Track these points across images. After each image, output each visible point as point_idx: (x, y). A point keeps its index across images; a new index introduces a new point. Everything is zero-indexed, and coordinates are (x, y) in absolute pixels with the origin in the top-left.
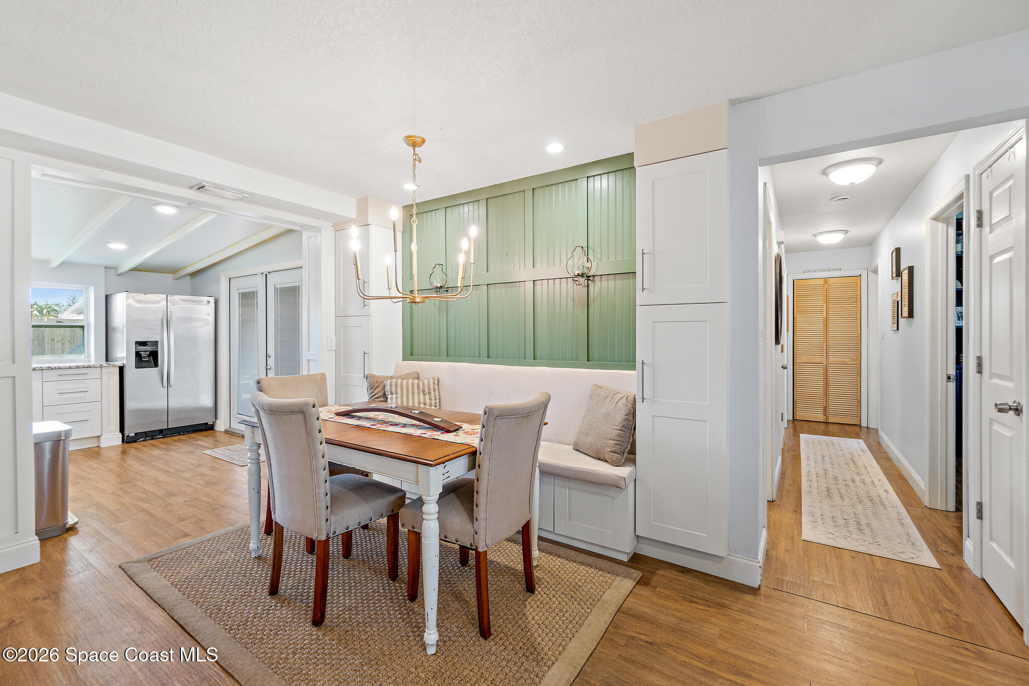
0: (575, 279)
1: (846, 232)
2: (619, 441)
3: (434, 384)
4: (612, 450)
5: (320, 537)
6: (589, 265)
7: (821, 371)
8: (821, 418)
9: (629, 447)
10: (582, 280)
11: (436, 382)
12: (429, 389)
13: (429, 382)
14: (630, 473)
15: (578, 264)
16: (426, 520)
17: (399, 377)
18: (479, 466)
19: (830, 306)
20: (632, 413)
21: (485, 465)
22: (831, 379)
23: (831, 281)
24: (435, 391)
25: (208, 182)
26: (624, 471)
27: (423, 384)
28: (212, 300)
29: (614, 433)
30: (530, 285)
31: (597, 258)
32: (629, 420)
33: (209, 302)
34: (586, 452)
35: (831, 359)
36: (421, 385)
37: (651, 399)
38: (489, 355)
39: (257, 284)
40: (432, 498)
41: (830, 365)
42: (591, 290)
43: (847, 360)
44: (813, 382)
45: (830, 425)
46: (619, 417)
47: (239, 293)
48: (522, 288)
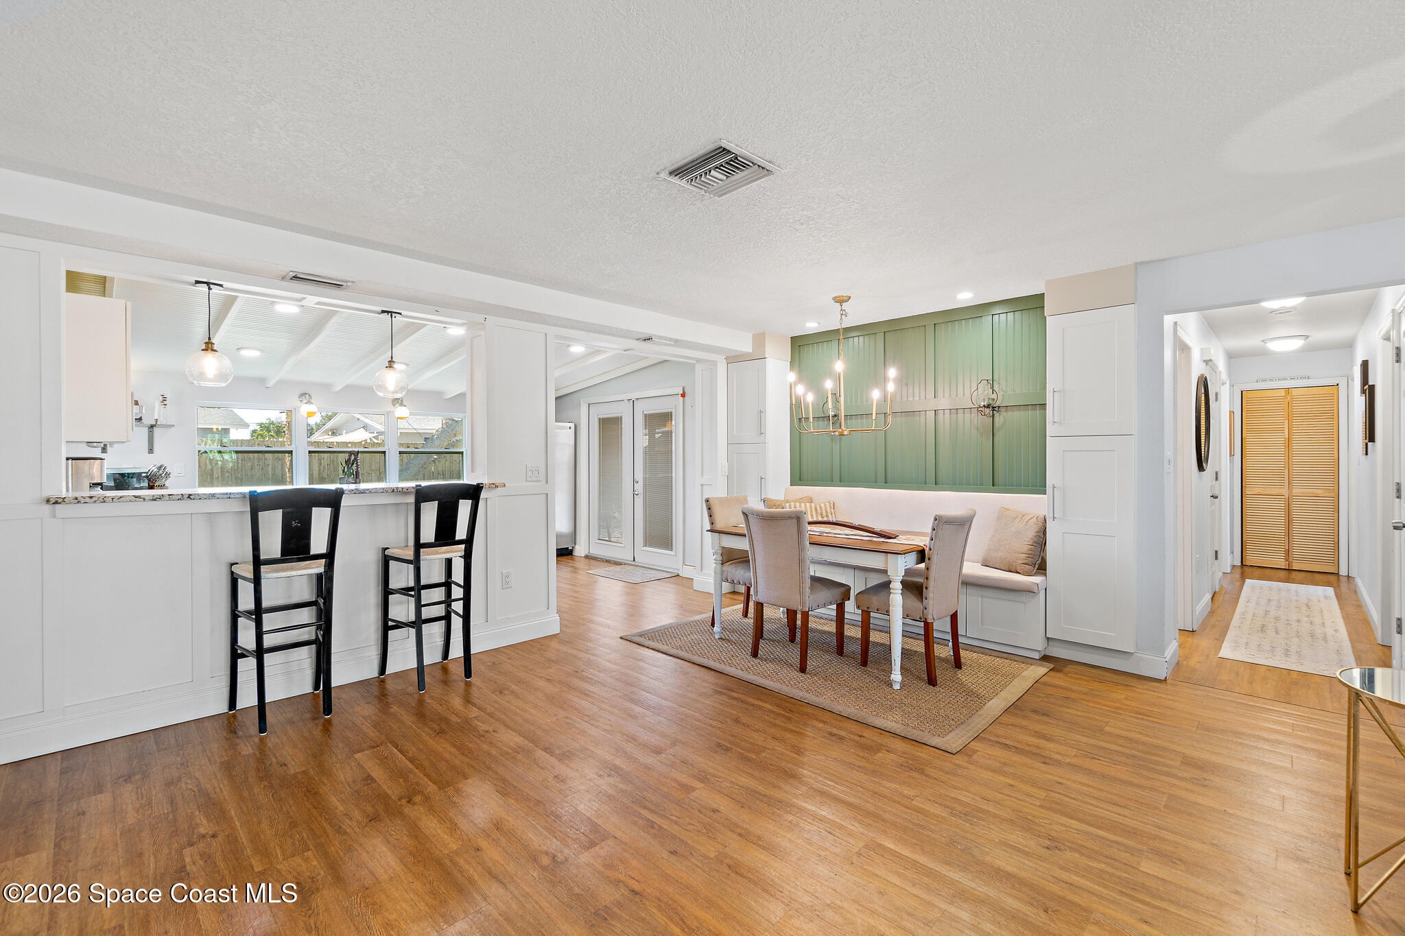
0: (981, 409)
1: (1307, 337)
2: (1030, 555)
3: (831, 507)
4: (1023, 562)
5: (804, 608)
6: (994, 396)
7: (1282, 505)
8: (1282, 564)
9: (1040, 560)
10: (987, 411)
11: (832, 506)
12: (827, 512)
13: (825, 505)
14: (1042, 581)
15: (983, 395)
16: (894, 593)
17: (795, 501)
18: (929, 559)
19: (1294, 423)
20: (1043, 530)
21: (935, 559)
22: (1295, 514)
23: (1295, 392)
24: (832, 514)
25: (655, 335)
26: (1037, 579)
27: (821, 508)
28: (572, 425)
29: (1026, 548)
30: (931, 415)
31: (1002, 390)
32: (1039, 537)
33: (570, 428)
34: (996, 566)
35: (1295, 491)
36: (818, 508)
37: (1061, 518)
38: (886, 480)
39: (624, 411)
40: (898, 578)
41: (1294, 497)
42: (996, 420)
43: (1319, 492)
44: (1269, 518)
45: (1294, 573)
46: (1030, 533)
47: (600, 419)
48: (923, 417)
